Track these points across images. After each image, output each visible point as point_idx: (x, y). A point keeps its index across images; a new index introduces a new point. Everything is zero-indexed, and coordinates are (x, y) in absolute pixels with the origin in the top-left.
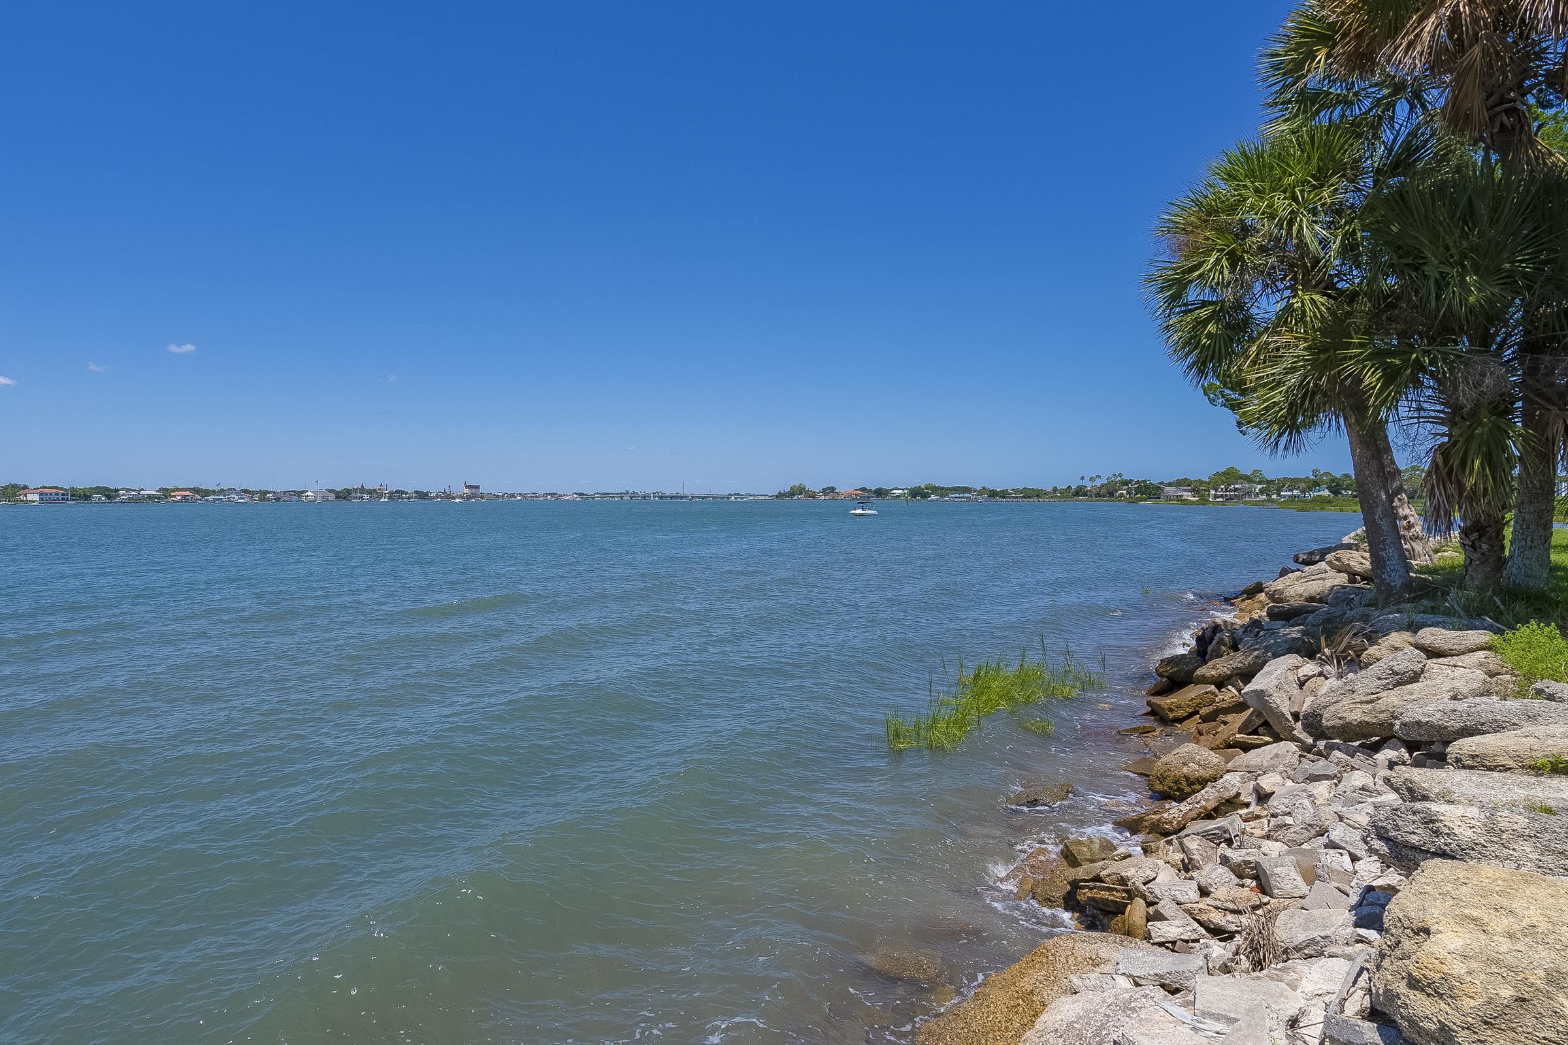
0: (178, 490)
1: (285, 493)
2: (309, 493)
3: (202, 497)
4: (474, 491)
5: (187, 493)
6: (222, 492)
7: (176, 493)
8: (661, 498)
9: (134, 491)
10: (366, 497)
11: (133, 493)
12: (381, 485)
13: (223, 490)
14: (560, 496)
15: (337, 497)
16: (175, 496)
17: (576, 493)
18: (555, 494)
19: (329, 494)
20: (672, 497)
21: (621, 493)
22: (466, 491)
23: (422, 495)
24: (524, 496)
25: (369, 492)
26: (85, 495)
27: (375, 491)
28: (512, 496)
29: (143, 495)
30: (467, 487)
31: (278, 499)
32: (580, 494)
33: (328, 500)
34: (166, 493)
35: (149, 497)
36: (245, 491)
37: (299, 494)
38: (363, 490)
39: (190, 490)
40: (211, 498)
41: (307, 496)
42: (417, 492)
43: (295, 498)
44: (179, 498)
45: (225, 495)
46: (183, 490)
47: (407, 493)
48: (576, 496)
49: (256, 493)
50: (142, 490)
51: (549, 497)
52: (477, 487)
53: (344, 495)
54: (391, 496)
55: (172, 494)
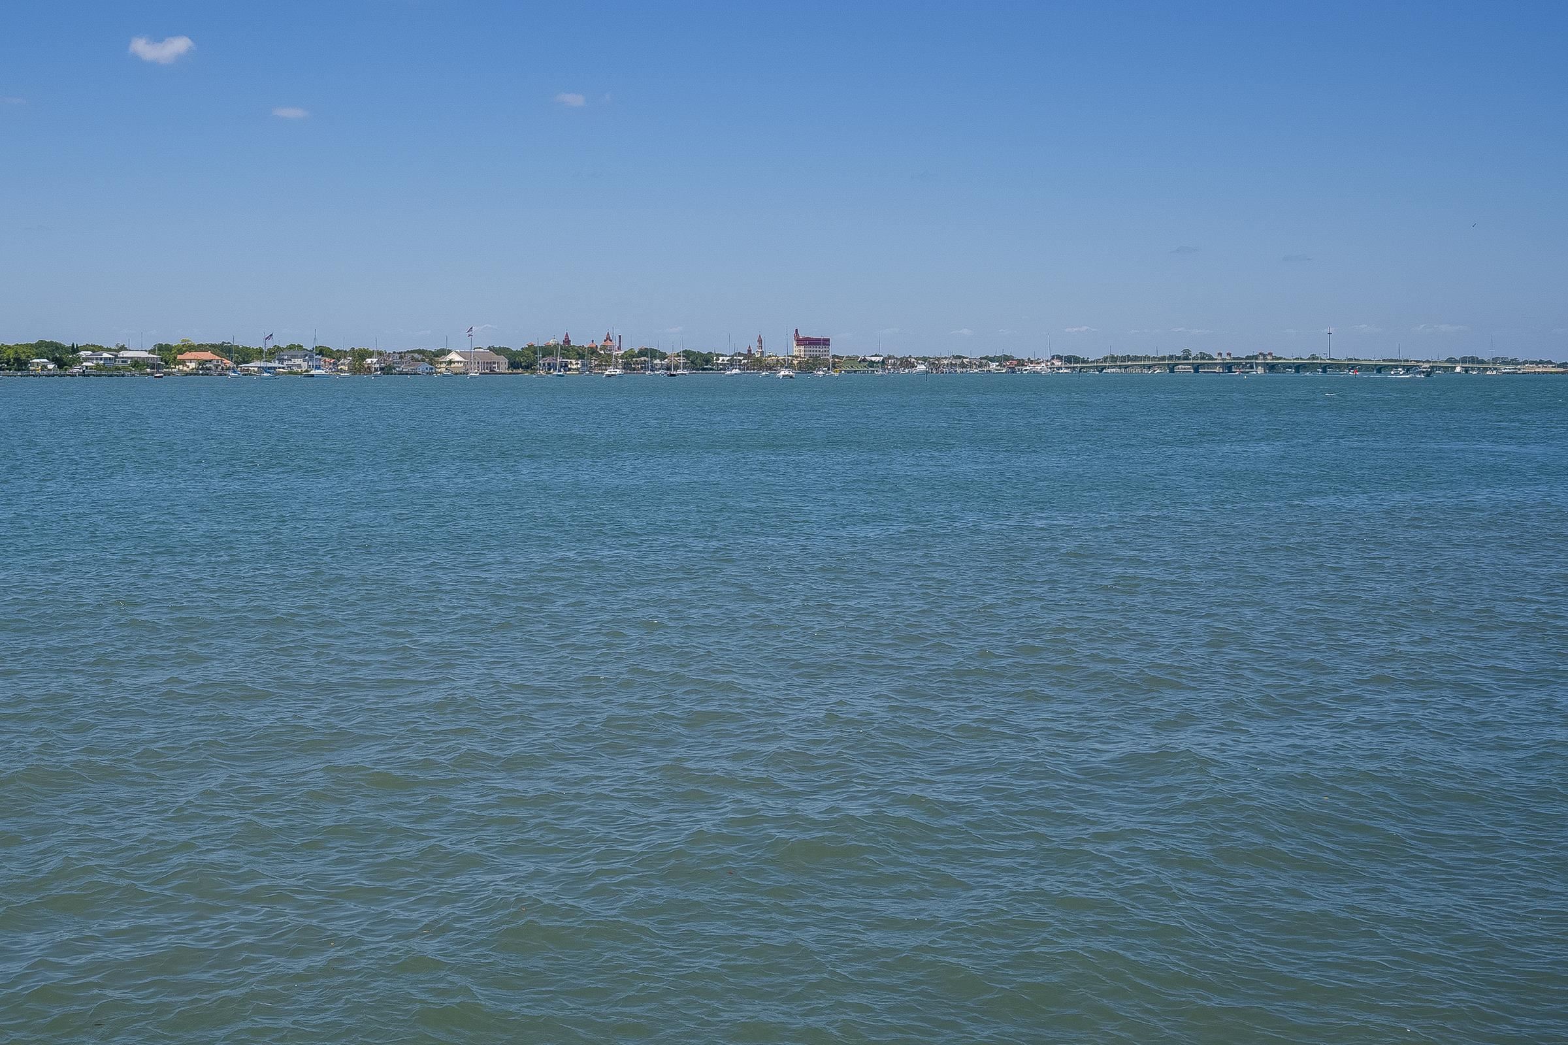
0: (191, 348)
1: (402, 355)
2: (454, 357)
3: (238, 363)
4: (816, 351)
5: (207, 355)
6: (275, 353)
7: (187, 356)
8: (1271, 367)
9: (108, 350)
10: (575, 364)
11: (106, 355)
12: (608, 338)
13: (278, 349)
14: (1021, 363)
15: (513, 365)
16: (183, 362)
17: (1059, 358)
18: (1006, 358)
19: (495, 357)
20: (1298, 368)
21: (1171, 357)
22: (797, 350)
23: (699, 362)
24: (934, 363)
25: (580, 355)
26: (17, 360)
27: (593, 351)
28: (906, 363)
29: (125, 359)
30: (800, 342)
31: (387, 370)
32: (1068, 359)
33: (492, 371)
34: (167, 354)
35: (137, 364)
36: (322, 352)
37: (433, 357)
38: (567, 349)
39: (213, 348)
40: (254, 365)
41: (450, 362)
42: (687, 354)
43: (423, 367)
44: (192, 365)
45: (281, 360)
46: (201, 348)
47: (663, 356)
48: (1058, 363)
49: (345, 354)
50: (123, 348)
51: (993, 365)
52: (826, 342)
53: (522, 361)
54: (630, 361)
55: (179, 357)
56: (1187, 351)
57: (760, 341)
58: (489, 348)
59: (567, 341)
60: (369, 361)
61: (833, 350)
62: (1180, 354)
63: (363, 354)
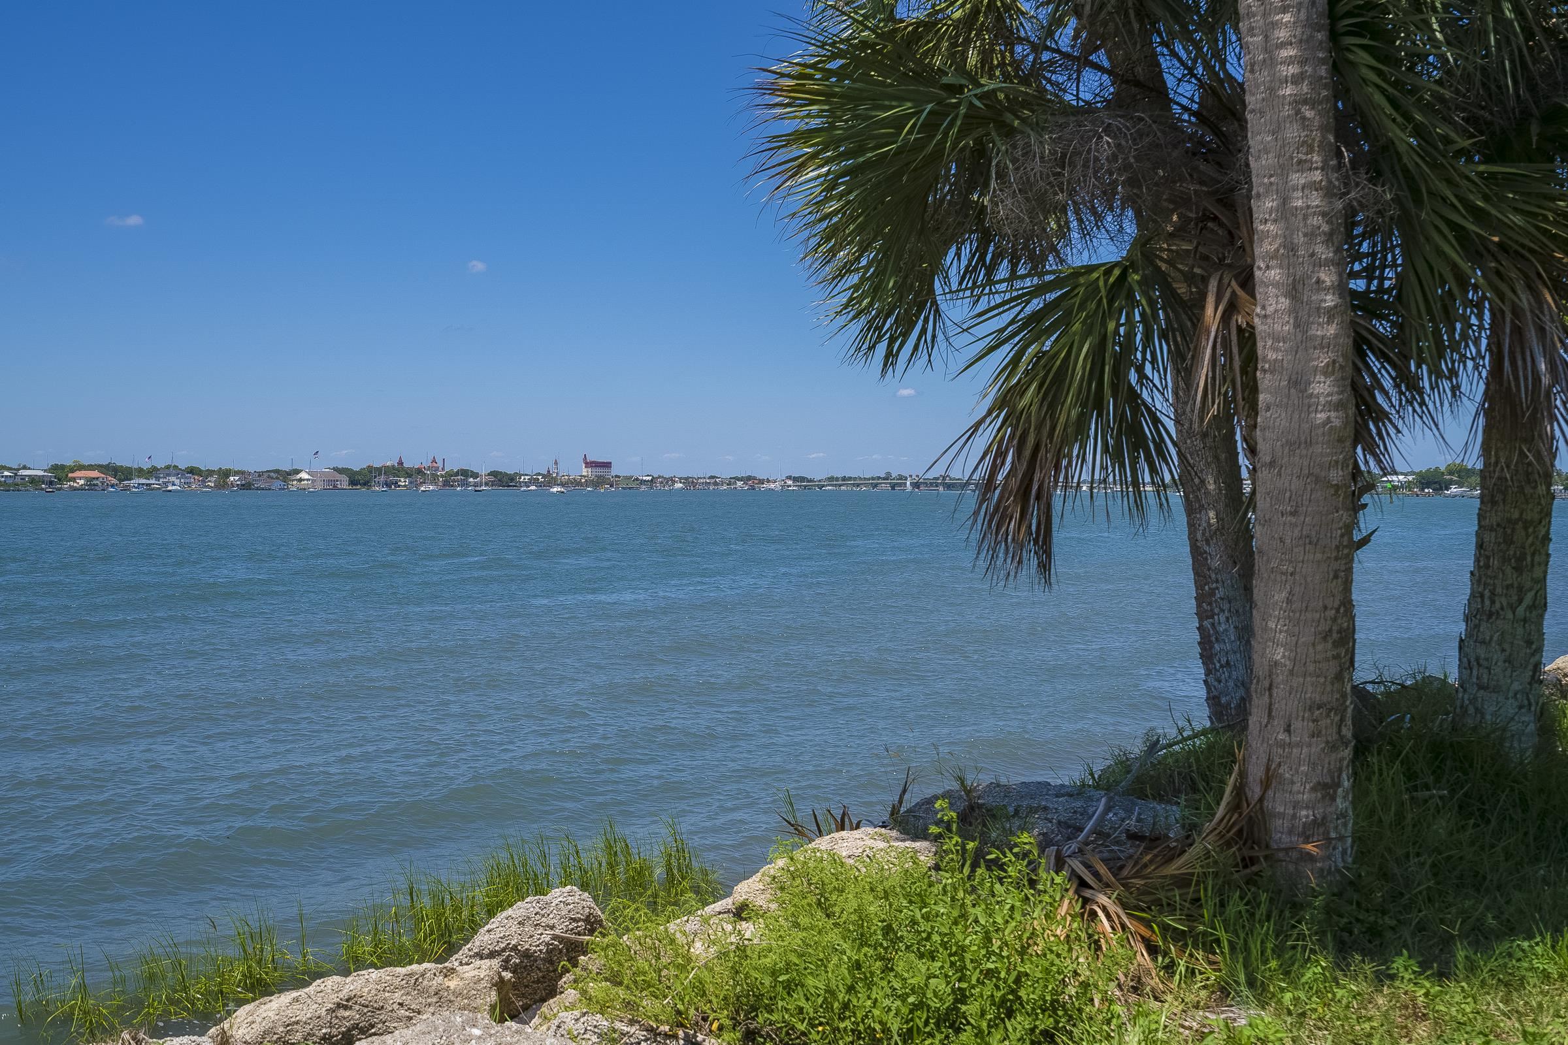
0: (82, 468)
1: (260, 474)
2: (304, 475)
3: (121, 480)
4: (600, 471)
5: (95, 474)
6: (153, 472)
7: (77, 474)
9: (9, 469)
10: (403, 482)
11: (6, 473)
12: (434, 461)
13: (156, 469)
14: (761, 482)
15: (353, 482)
16: (74, 479)
17: (789, 478)
18: (749, 478)
19: (338, 476)
21: (873, 479)
22: (585, 471)
23: (503, 480)
25: (408, 474)
27: (419, 471)
28: (672, 480)
29: (23, 478)
30: (589, 464)
31: (246, 486)
32: (795, 479)
33: (334, 487)
34: (60, 473)
35: (33, 480)
36: (192, 471)
37: (286, 476)
38: (399, 470)
39: (101, 467)
40: (135, 481)
41: (301, 480)
43: (277, 484)
44: (82, 482)
45: (158, 478)
46: (90, 467)
47: (475, 475)
48: (790, 482)
49: (210, 473)
50: (25, 468)
51: (740, 484)
52: (607, 465)
53: (360, 479)
54: (449, 480)
55: (70, 475)
56: (889, 474)
57: (556, 463)
58: (334, 469)
59: (400, 463)
60: (232, 478)
61: (614, 471)
62: (883, 476)
63: (226, 473)
